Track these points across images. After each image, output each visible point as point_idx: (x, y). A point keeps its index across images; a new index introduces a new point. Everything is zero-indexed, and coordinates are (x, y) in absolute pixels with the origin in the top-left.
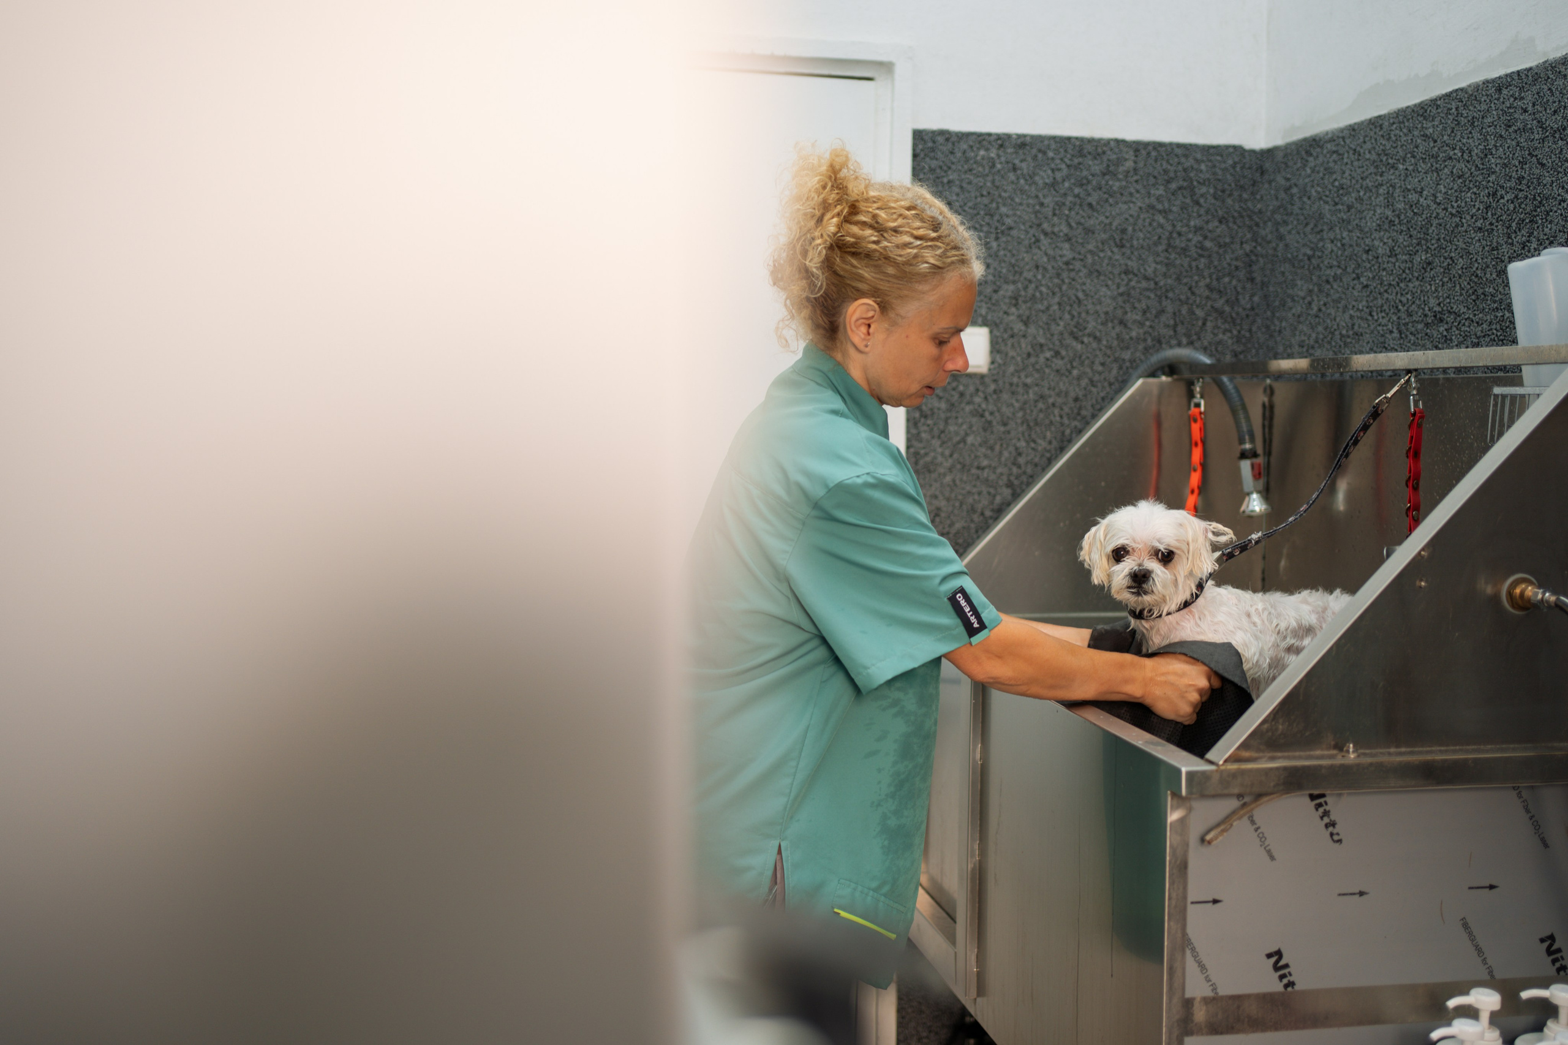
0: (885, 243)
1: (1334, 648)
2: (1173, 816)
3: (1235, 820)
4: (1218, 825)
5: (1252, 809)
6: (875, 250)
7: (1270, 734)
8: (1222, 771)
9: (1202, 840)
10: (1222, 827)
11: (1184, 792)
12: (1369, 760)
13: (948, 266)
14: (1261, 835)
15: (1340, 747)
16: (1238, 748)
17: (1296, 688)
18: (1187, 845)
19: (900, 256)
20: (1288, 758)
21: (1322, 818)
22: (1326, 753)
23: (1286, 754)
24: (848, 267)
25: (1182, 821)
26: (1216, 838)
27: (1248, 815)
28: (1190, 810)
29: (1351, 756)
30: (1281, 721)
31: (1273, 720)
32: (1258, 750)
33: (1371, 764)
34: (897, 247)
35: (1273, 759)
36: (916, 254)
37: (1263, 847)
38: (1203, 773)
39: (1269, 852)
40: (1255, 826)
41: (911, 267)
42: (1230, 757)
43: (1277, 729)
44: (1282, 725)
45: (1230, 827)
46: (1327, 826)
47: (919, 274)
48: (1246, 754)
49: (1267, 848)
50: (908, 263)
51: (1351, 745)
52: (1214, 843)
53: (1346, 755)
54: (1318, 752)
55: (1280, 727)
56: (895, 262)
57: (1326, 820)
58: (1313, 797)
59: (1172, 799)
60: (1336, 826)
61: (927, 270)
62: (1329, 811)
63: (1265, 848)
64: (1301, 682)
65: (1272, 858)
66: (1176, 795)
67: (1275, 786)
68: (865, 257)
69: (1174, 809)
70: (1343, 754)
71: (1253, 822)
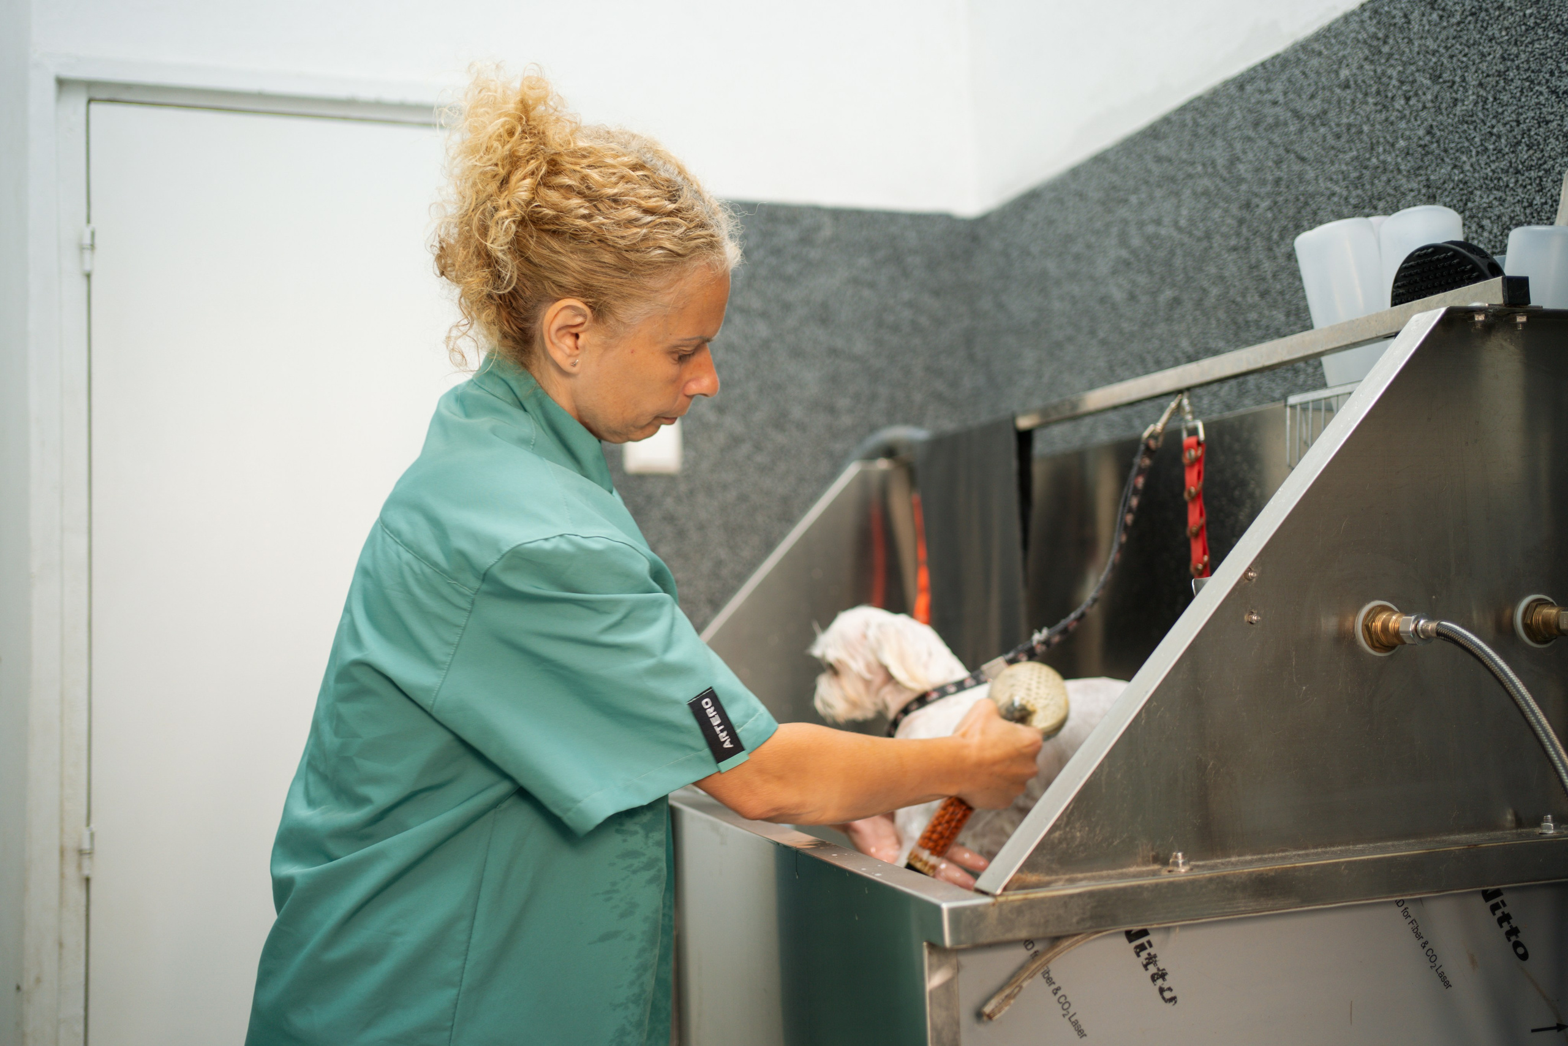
0: (599, 219)
1: (1143, 715)
2: (934, 980)
3: (1025, 979)
4: (1001, 989)
5: (1048, 961)
6: (587, 229)
7: (1064, 845)
8: (1001, 904)
9: (979, 1015)
10: (1007, 992)
11: (948, 941)
12: (1207, 874)
13: (691, 252)
14: (1062, 1000)
15: (1163, 860)
16: (1020, 870)
17: (1094, 774)
18: (958, 1024)
19: (623, 237)
20: (1093, 878)
21: (1146, 966)
22: (1144, 869)
23: (1089, 874)
24: (546, 252)
25: (947, 986)
26: (999, 1008)
27: (1042, 971)
28: (958, 968)
29: (1182, 869)
30: (1078, 825)
31: (1067, 824)
32: (1050, 871)
33: (1211, 880)
34: (618, 224)
35: (1072, 881)
36: (645, 235)
37: (1067, 1017)
38: (974, 909)
39: (1075, 1024)
40: (1053, 987)
41: (639, 254)
42: (1011, 881)
43: (1073, 838)
44: (1080, 831)
45: (1019, 991)
46: (1154, 978)
47: (649, 263)
48: (1033, 878)
49: (1073, 1019)
50: (632, 248)
51: (1180, 854)
52: (997, 1016)
53: (1175, 869)
54: (1133, 869)
55: (1078, 834)
56: (614, 247)
57: (1152, 969)
58: (1131, 936)
59: (930, 953)
60: (1166, 977)
61: (663, 259)
62: (1155, 956)
63: (1069, 1019)
64: (1101, 765)
65: (1081, 1033)
66: (936, 947)
67: (1078, 923)
68: (570, 237)
69: (933, 969)
70: (1170, 868)
71: (1050, 981)
